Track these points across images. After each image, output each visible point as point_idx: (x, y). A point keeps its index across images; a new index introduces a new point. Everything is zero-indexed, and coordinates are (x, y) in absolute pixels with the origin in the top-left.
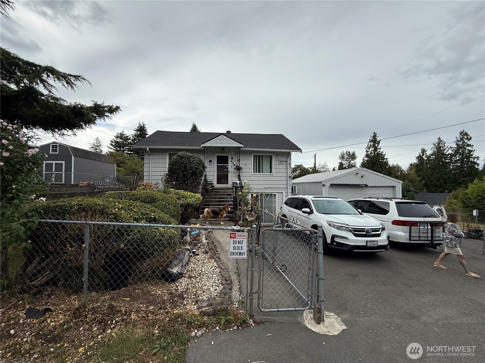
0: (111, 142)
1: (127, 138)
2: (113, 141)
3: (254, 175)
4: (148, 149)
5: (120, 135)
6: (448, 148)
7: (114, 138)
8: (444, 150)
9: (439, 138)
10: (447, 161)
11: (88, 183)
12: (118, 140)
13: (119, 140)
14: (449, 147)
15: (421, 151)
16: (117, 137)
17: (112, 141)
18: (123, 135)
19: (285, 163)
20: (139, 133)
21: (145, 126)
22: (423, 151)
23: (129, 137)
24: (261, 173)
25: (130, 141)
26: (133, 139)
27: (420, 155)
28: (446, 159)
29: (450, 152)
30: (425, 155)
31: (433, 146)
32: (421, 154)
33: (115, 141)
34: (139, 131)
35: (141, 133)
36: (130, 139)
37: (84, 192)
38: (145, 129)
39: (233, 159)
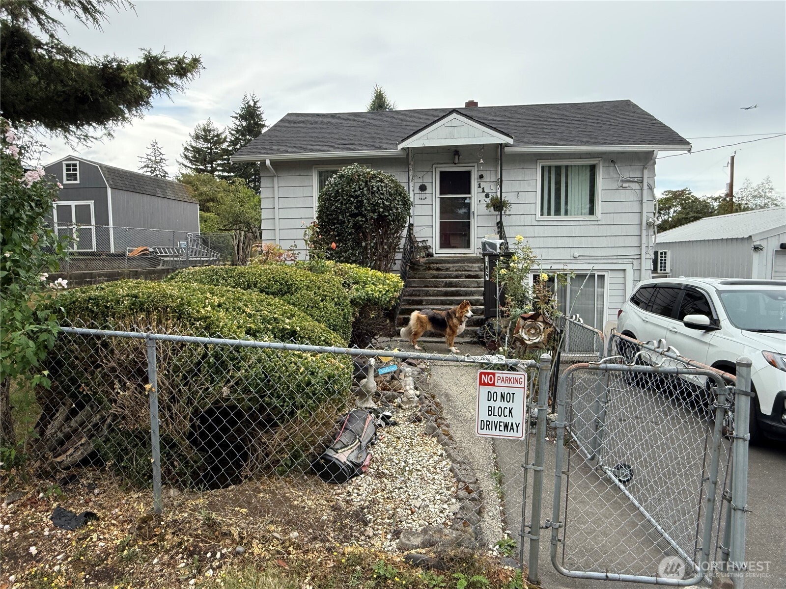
0: (183, 150)
1: (218, 140)
2: (188, 147)
3: (541, 223)
4: (268, 162)
5: (203, 133)
7: (190, 140)
11: (143, 251)
12: (199, 146)
13: (202, 145)
16: (197, 137)
18: (210, 131)
19: (636, 186)
20: (244, 124)
21: (258, 105)
23: (223, 136)
24: (562, 217)
25: (225, 145)
26: (233, 139)
33: (192, 147)
34: (246, 120)
35: (250, 123)
36: (225, 140)
37: (137, 271)
38: (258, 113)
39: (483, 180)
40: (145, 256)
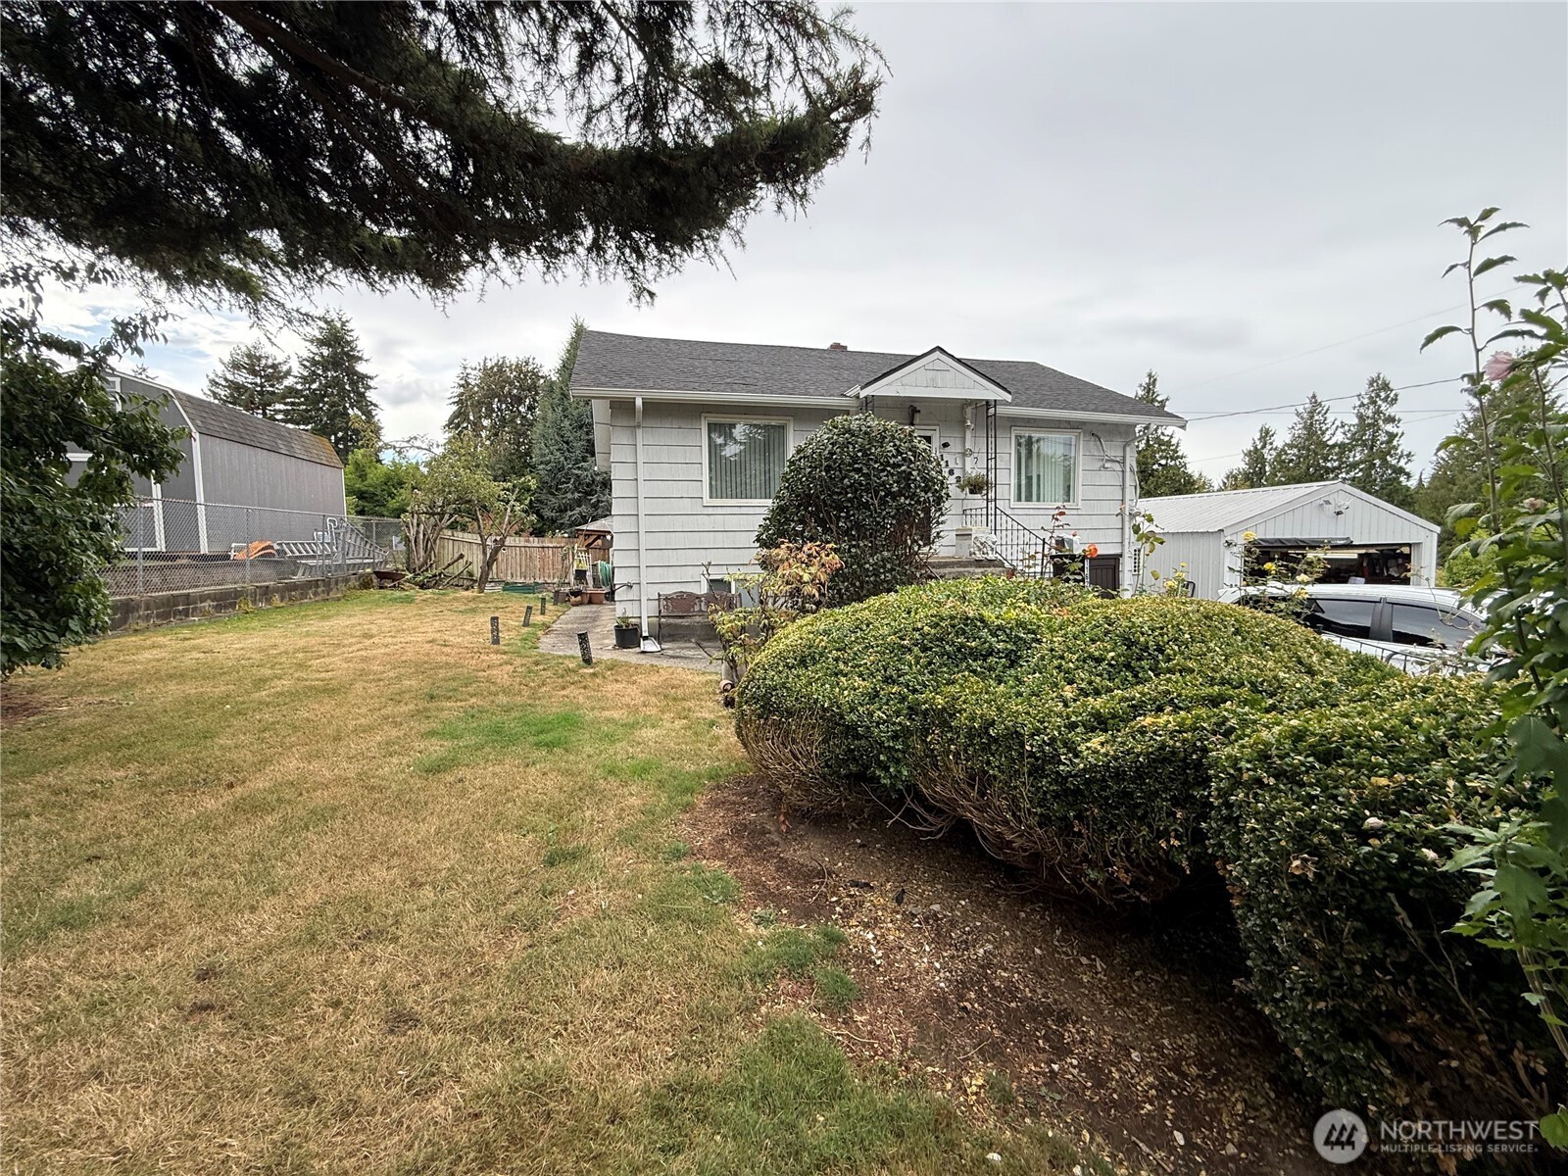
0: (208, 383)
1: (276, 374)
2: (217, 380)
4: (639, 402)
5: (246, 360)
6: (1334, 427)
7: (220, 369)
8: (1323, 433)
9: (1314, 397)
10: (1329, 465)
11: (263, 549)
12: (240, 380)
13: (243, 378)
14: (1338, 423)
15: (1258, 435)
16: (236, 366)
17: (214, 383)
18: (259, 359)
19: (1117, 467)
20: (326, 352)
21: (349, 326)
22: (1266, 434)
23: (285, 368)
25: (289, 382)
26: (306, 374)
27: (1256, 448)
28: (1326, 460)
29: (1339, 438)
30: (1268, 447)
31: (1296, 419)
32: (1258, 442)
33: (226, 380)
34: (329, 346)
35: (335, 353)
36: (288, 373)
37: (267, 587)
38: (349, 339)
39: (947, 449)
40: (266, 558)
